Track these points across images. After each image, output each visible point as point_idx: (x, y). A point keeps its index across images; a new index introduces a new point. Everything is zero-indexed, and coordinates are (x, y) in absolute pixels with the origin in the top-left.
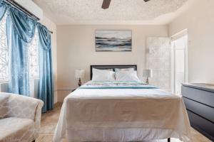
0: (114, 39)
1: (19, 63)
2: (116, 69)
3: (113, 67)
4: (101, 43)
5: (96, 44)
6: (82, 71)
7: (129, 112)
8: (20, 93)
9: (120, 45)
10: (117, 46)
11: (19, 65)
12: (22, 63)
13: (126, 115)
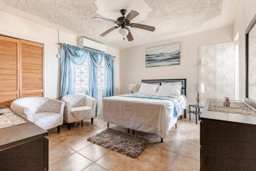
0: (162, 54)
1: (93, 80)
2: (162, 83)
3: (160, 82)
4: (150, 60)
5: (147, 61)
6: (134, 85)
7: (128, 110)
8: (93, 96)
9: (168, 59)
10: (165, 60)
11: (93, 81)
12: (94, 80)
13: (128, 112)
